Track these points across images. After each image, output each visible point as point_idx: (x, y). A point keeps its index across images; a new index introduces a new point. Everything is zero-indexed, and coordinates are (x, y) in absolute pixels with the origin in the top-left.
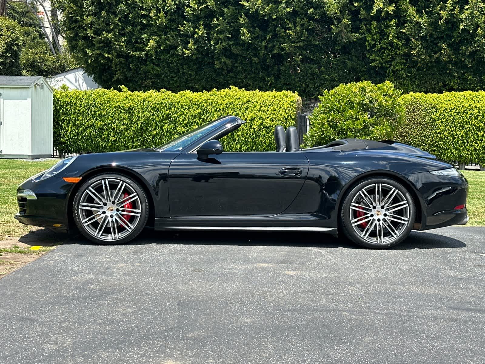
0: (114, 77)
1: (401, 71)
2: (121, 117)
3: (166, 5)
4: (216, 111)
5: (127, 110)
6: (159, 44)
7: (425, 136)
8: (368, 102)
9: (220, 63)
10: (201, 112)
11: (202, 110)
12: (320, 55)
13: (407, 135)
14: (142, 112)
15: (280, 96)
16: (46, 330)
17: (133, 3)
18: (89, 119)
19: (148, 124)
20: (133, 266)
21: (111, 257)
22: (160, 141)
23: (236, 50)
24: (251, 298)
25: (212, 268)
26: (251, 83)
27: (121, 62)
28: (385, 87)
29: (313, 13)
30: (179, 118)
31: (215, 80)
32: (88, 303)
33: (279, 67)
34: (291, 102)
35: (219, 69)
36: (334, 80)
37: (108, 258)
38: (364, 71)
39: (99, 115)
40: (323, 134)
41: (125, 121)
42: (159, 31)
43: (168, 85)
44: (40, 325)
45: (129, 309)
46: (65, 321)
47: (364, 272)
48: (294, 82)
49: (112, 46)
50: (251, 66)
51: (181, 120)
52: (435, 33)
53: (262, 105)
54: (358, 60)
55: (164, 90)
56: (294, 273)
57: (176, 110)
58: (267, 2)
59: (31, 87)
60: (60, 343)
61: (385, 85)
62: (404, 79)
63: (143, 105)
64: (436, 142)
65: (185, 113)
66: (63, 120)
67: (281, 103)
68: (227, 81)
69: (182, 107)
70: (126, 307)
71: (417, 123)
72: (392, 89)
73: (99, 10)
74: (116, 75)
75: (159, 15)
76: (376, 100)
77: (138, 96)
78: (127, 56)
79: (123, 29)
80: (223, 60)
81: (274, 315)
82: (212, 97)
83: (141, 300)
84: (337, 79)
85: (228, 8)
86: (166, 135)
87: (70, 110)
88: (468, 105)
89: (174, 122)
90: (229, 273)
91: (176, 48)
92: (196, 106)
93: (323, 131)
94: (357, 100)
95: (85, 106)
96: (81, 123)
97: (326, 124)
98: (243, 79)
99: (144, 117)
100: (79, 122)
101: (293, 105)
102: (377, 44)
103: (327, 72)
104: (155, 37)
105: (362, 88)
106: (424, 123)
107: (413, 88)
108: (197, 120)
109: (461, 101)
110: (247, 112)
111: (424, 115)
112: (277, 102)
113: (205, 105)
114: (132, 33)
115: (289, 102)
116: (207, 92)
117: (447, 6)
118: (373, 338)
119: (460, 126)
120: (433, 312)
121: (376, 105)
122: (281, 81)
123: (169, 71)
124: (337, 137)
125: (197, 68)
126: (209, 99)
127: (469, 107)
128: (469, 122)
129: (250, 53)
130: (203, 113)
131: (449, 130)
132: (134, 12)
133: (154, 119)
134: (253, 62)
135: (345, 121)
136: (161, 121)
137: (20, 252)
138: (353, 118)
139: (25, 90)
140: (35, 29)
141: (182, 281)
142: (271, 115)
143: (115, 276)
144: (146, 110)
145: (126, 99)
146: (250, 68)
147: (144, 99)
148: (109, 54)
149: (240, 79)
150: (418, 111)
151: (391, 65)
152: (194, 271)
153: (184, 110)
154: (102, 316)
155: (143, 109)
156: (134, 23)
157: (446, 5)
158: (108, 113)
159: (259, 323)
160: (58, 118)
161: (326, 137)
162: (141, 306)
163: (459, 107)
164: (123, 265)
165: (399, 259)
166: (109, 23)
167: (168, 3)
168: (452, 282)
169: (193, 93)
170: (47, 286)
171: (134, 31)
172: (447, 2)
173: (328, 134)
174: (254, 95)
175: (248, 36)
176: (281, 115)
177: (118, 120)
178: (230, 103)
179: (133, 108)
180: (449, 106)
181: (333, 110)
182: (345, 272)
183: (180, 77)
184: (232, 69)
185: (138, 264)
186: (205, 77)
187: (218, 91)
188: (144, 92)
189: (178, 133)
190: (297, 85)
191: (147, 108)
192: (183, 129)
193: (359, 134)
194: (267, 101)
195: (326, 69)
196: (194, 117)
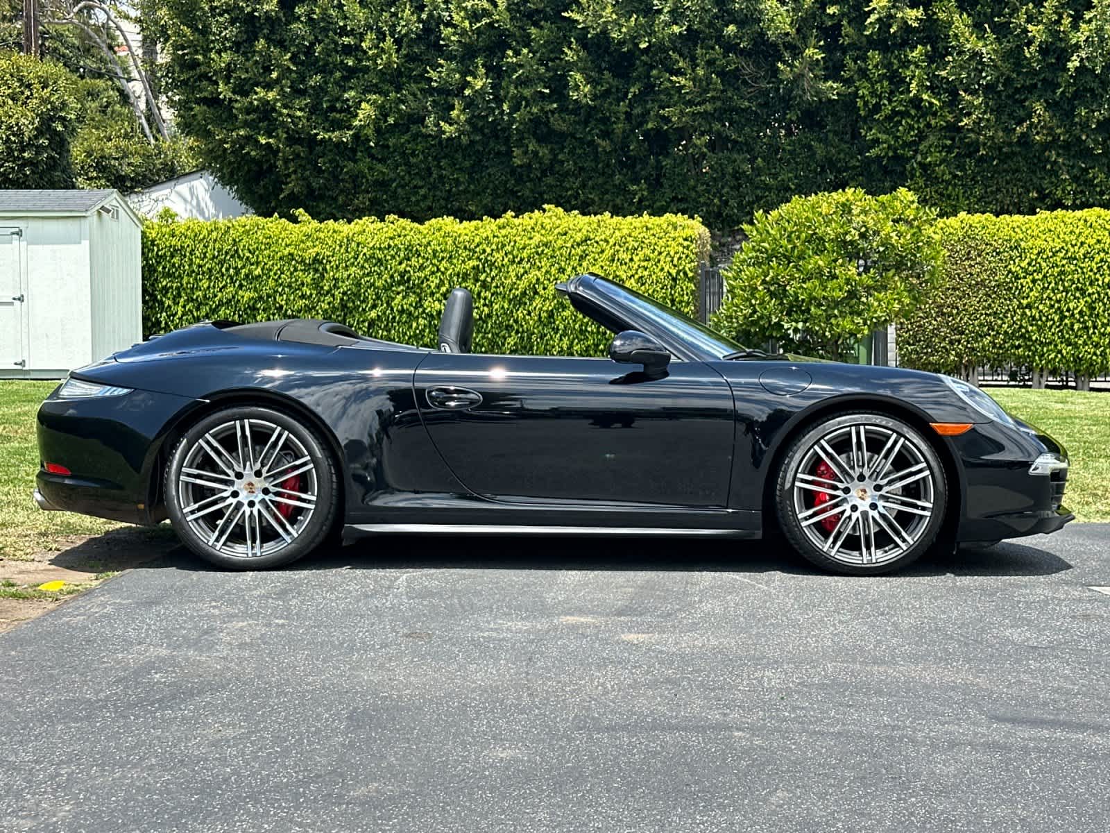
0: (282, 190)
1: (940, 165)
2: (297, 281)
3: (399, 24)
4: (513, 262)
5: (310, 264)
6: (383, 112)
7: (995, 313)
8: (857, 237)
9: (526, 153)
10: (478, 266)
11: (480, 260)
12: (752, 131)
13: (955, 311)
14: (343, 268)
15: (659, 226)
16: (19, 782)
17: (323, 19)
18: (223, 287)
19: (357, 295)
20: (268, 625)
21: (222, 604)
22: (385, 333)
23: (560, 122)
24: (526, 700)
25: (452, 629)
26: (596, 199)
27: (298, 156)
28: (897, 203)
29: (735, 36)
30: (428, 280)
31: (513, 193)
32: (137, 718)
33: (658, 162)
34: (686, 239)
35: (521, 166)
36: (788, 189)
37: (214, 607)
38: (854, 167)
39: (247, 276)
40: (755, 312)
41: (305, 288)
42: (383, 81)
43: (407, 206)
44: (8, 770)
45: (230, 731)
46: (69, 762)
47: (809, 633)
48: (693, 195)
49: (276, 120)
50: (596, 159)
51: (433, 285)
52: (1018, 75)
53: (617, 247)
54: (841, 140)
55: (392, 217)
56: (642, 637)
57: (421, 261)
58: (628, 12)
59: (88, 214)
60: (43, 815)
61: (896, 198)
62: (948, 183)
63: (347, 251)
64: (1021, 327)
65: (443, 269)
66: (165, 290)
67: (661, 243)
68: (539, 194)
69: (435, 256)
70: (223, 726)
71: (977, 283)
72: (913, 207)
73: (245, 37)
74: (287, 184)
75: (381, 45)
76: (876, 233)
77: (335, 232)
78: (312, 141)
79: (303, 81)
80: (531, 148)
81: (570, 740)
82: (503, 232)
83: (264, 707)
84: (793, 187)
85: (541, 28)
86: (400, 321)
87: (179, 267)
88: (1095, 241)
89: (417, 289)
90: (489, 639)
91: (422, 120)
92: (467, 253)
93: (754, 306)
94: (831, 232)
95: (214, 257)
96: (205, 296)
97: (760, 288)
98: (578, 188)
99: (348, 279)
100: (200, 293)
101: (688, 246)
102: (884, 105)
103: (769, 169)
104: (374, 97)
105: (844, 205)
106: (993, 283)
107: (970, 203)
108: (469, 284)
109: (1077, 232)
110: (584, 264)
111: (993, 265)
112: (653, 240)
113: (488, 250)
114: (320, 90)
115: (681, 240)
116: (493, 220)
117: (1043, 13)
118: (795, 795)
119: (1077, 289)
120: (952, 728)
121: (875, 244)
122: (663, 193)
123: (409, 173)
124: (786, 318)
125: (473, 166)
126: (498, 237)
127: (1098, 246)
128: (1098, 280)
129: (592, 129)
130: (484, 267)
131: (1050, 299)
132: (327, 41)
133: (373, 285)
134: (600, 149)
135: (804, 282)
136: (388, 288)
137: (14, 596)
138: (822, 275)
139: (77, 222)
140: (110, 83)
141: (374, 660)
142: (640, 271)
143: (217, 650)
144: (353, 264)
145: (307, 239)
146: (593, 165)
147: (348, 237)
148: (270, 136)
149: (571, 188)
150: (980, 256)
151: (916, 152)
152: (407, 636)
153: (440, 261)
154: (161, 748)
155: (346, 262)
156: (327, 64)
157: (1042, 10)
158: (267, 271)
159: (529, 761)
160: (153, 285)
161: (760, 318)
162: (259, 722)
163: (1073, 246)
164: (245, 623)
165: (899, 602)
166: (269, 66)
167: (402, 18)
168: (1011, 656)
169: (461, 222)
170: (51, 676)
171: (326, 83)
172: (1045, 4)
173: (765, 312)
174: (599, 226)
175: (586, 90)
176: (662, 269)
177: (290, 286)
178: (546, 245)
179: (323, 258)
180: (1051, 243)
181: (776, 257)
182: (765, 636)
183: (433, 187)
184: (552, 165)
185: (281, 622)
186: (491, 185)
187: (517, 216)
188: (349, 222)
189: (427, 314)
190: (702, 200)
191: (356, 259)
192: (437, 305)
193: (836, 312)
194: (629, 239)
195: (768, 164)
196: (463, 278)
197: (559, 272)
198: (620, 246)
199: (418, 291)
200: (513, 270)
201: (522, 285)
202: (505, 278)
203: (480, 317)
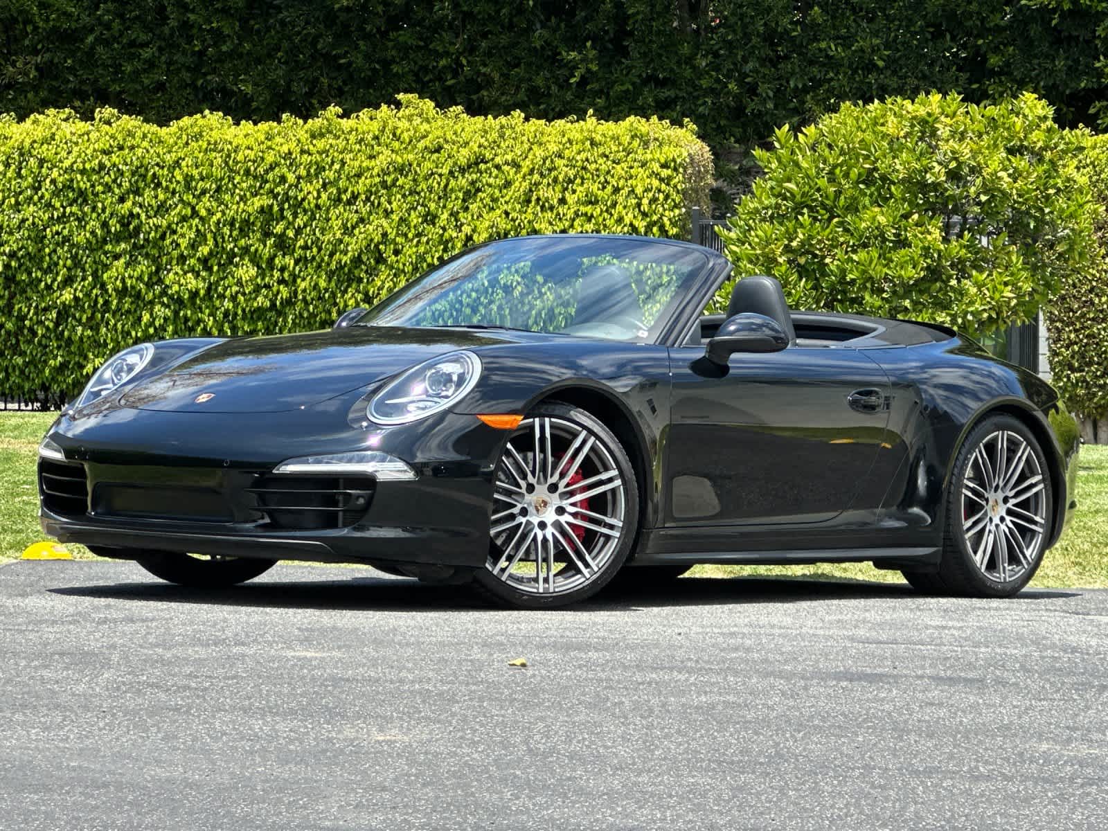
4: (338, 200)
8: (944, 178)
10: (271, 207)
11: (275, 197)
14: (11, 207)
15: (615, 138)
19: (36, 259)
22: (89, 332)
26: (496, 76)
28: (1017, 119)
30: (174, 232)
31: (330, 61)
34: (665, 166)
43: (113, 81)
51: (184, 243)
53: (536, 177)
55: (108, 111)
57: (161, 197)
63: (19, 175)
65: (203, 213)
67: (619, 170)
68: (386, 64)
69: (188, 187)
72: (1043, 126)
76: (975, 171)
82: (320, 144)
84: (881, 64)
86: (118, 309)
89: (152, 250)
92: (251, 182)
94: (900, 166)
97: (782, 259)
98: (460, 53)
99: (19, 228)
101: (670, 178)
103: (834, 27)
105: (923, 122)
108: (253, 241)
110: (473, 207)
112: (604, 165)
113: (291, 178)
115: (656, 167)
116: (300, 122)
121: (973, 189)
122: (629, 68)
123: (122, 16)
126: (309, 153)
130: (282, 210)
133: (66, 239)
136: (96, 246)
138: (884, 241)
142: (578, 222)
144: (29, 200)
147: (20, 149)
149: (447, 54)
153: (199, 197)
155: (17, 195)
169: (237, 123)
174: (502, 136)
176: (620, 220)
178: (401, 170)
181: (811, 209)
183: (169, 45)
186: (285, 44)
187: (346, 115)
188: (21, 119)
189: (171, 297)
190: (704, 83)
191: (36, 189)
192: (192, 282)
193: (907, 303)
194: (559, 162)
195: (834, 18)
196: (241, 230)
197: (425, 221)
198: (542, 175)
199: (155, 252)
200: (338, 217)
201: (354, 245)
202: (323, 231)
203: (273, 305)
